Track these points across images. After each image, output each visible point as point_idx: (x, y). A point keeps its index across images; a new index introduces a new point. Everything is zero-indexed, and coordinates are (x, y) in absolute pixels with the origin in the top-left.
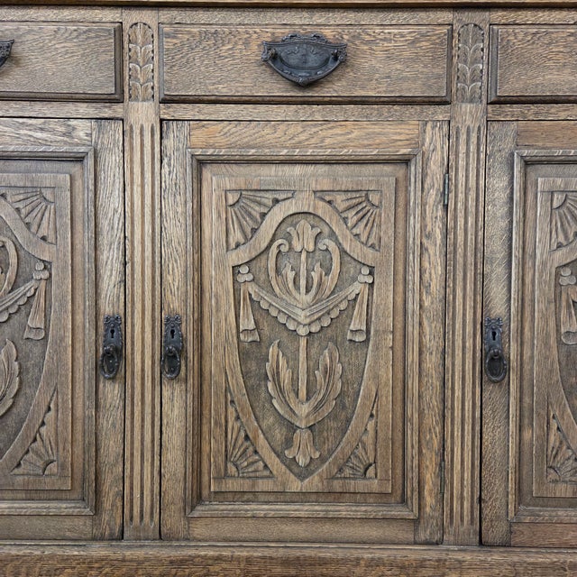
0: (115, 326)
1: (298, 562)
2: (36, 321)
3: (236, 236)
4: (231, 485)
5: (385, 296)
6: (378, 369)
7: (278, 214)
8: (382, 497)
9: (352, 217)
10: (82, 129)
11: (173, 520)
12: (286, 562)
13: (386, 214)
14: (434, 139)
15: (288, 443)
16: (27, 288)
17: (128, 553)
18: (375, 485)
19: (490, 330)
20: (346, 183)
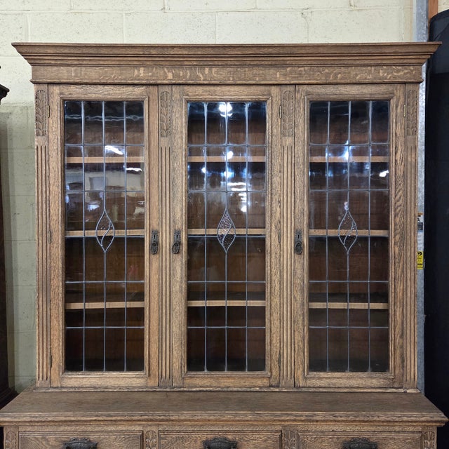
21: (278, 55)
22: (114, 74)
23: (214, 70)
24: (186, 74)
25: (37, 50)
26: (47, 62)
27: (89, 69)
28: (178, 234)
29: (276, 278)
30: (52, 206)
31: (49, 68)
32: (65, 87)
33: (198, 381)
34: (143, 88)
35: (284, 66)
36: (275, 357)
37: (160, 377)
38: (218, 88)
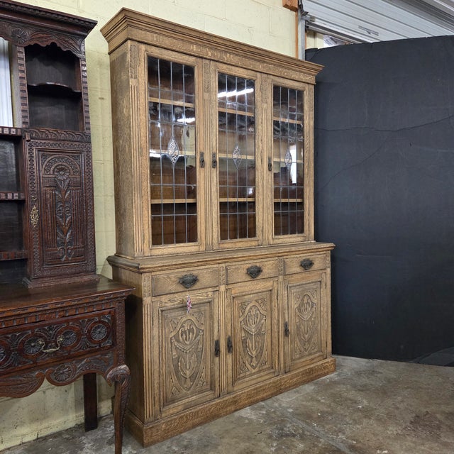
0: (217, 343)
1: (257, 388)
2: (200, 346)
3: (241, 314)
4: (241, 375)
5: (268, 322)
6: (267, 338)
7: (249, 307)
8: (268, 369)
9: (262, 304)
10: (210, 294)
11: (230, 388)
12: (254, 389)
13: (269, 303)
14: (275, 284)
15: (251, 361)
16: (198, 338)
17: (225, 399)
18: (267, 366)
19: (286, 325)
20: (261, 297)
21: (263, 55)
22: (179, 45)
23: (232, 56)
24: (218, 55)
25: (138, 17)
26: (140, 26)
27: (165, 38)
28: (214, 155)
29: (260, 184)
30: (142, 130)
31: (140, 31)
32: (149, 46)
33: (226, 246)
34: (194, 58)
35: (264, 62)
36: (260, 229)
37: (206, 244)
38: (233, 68)
